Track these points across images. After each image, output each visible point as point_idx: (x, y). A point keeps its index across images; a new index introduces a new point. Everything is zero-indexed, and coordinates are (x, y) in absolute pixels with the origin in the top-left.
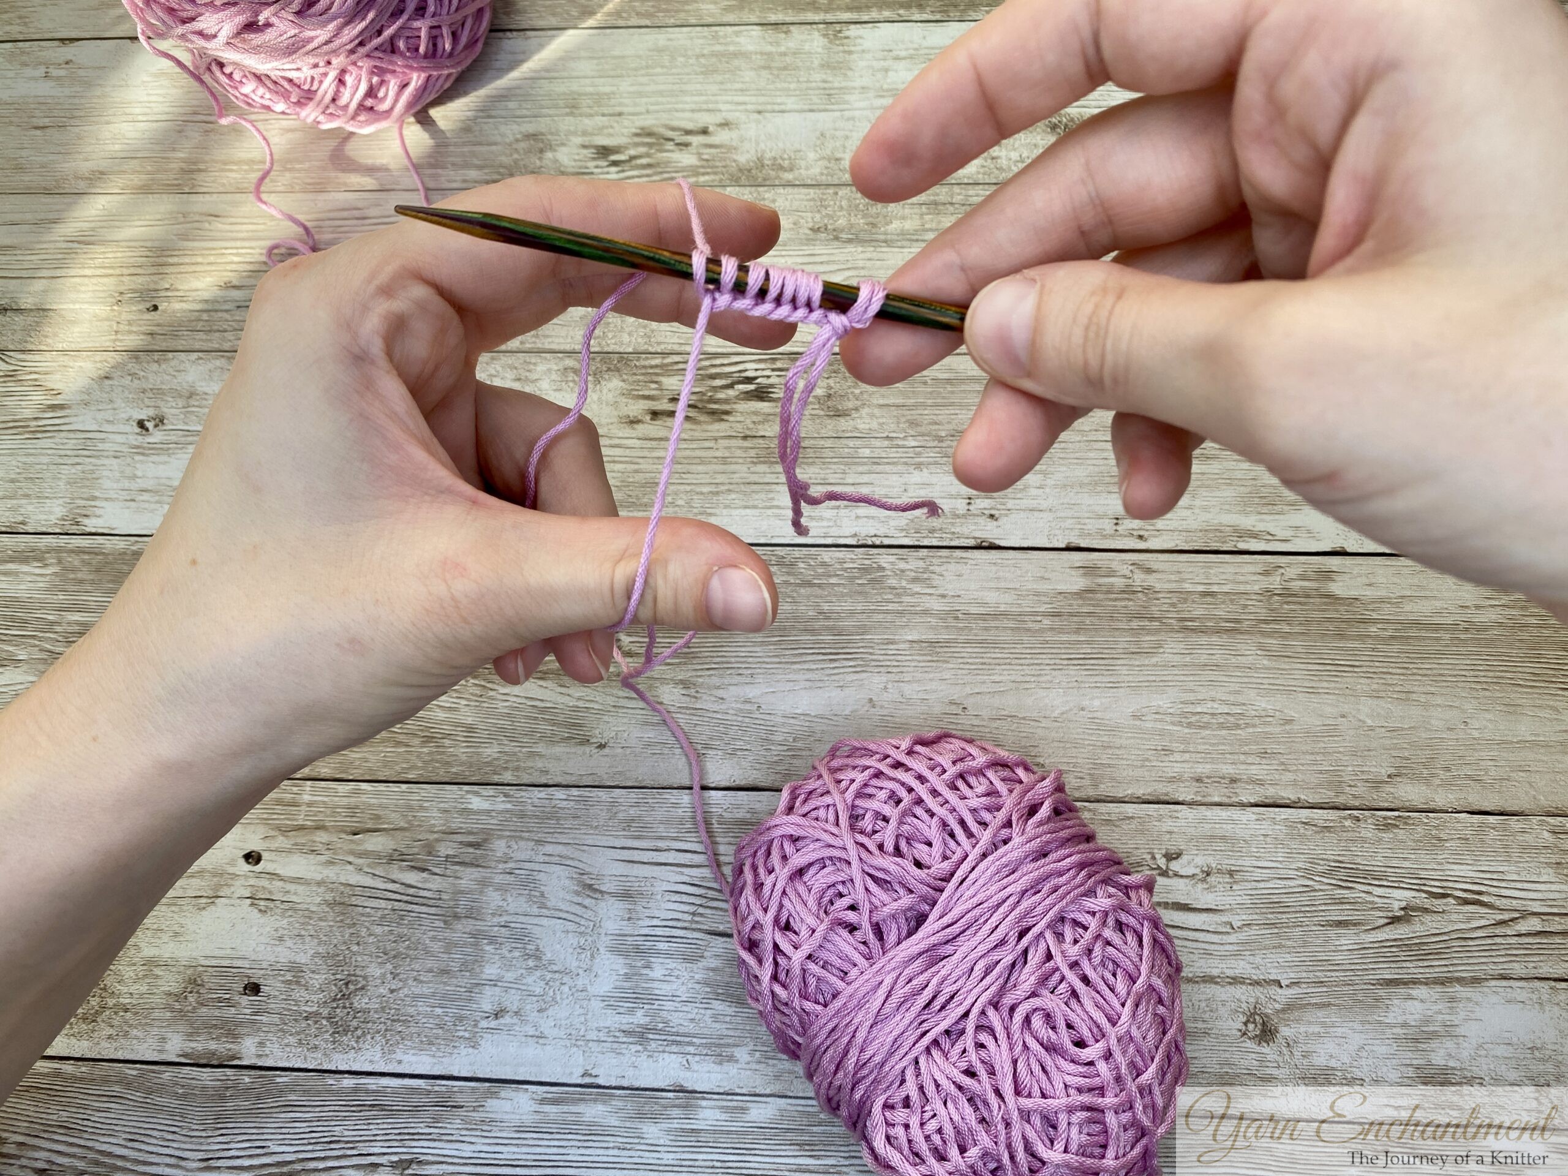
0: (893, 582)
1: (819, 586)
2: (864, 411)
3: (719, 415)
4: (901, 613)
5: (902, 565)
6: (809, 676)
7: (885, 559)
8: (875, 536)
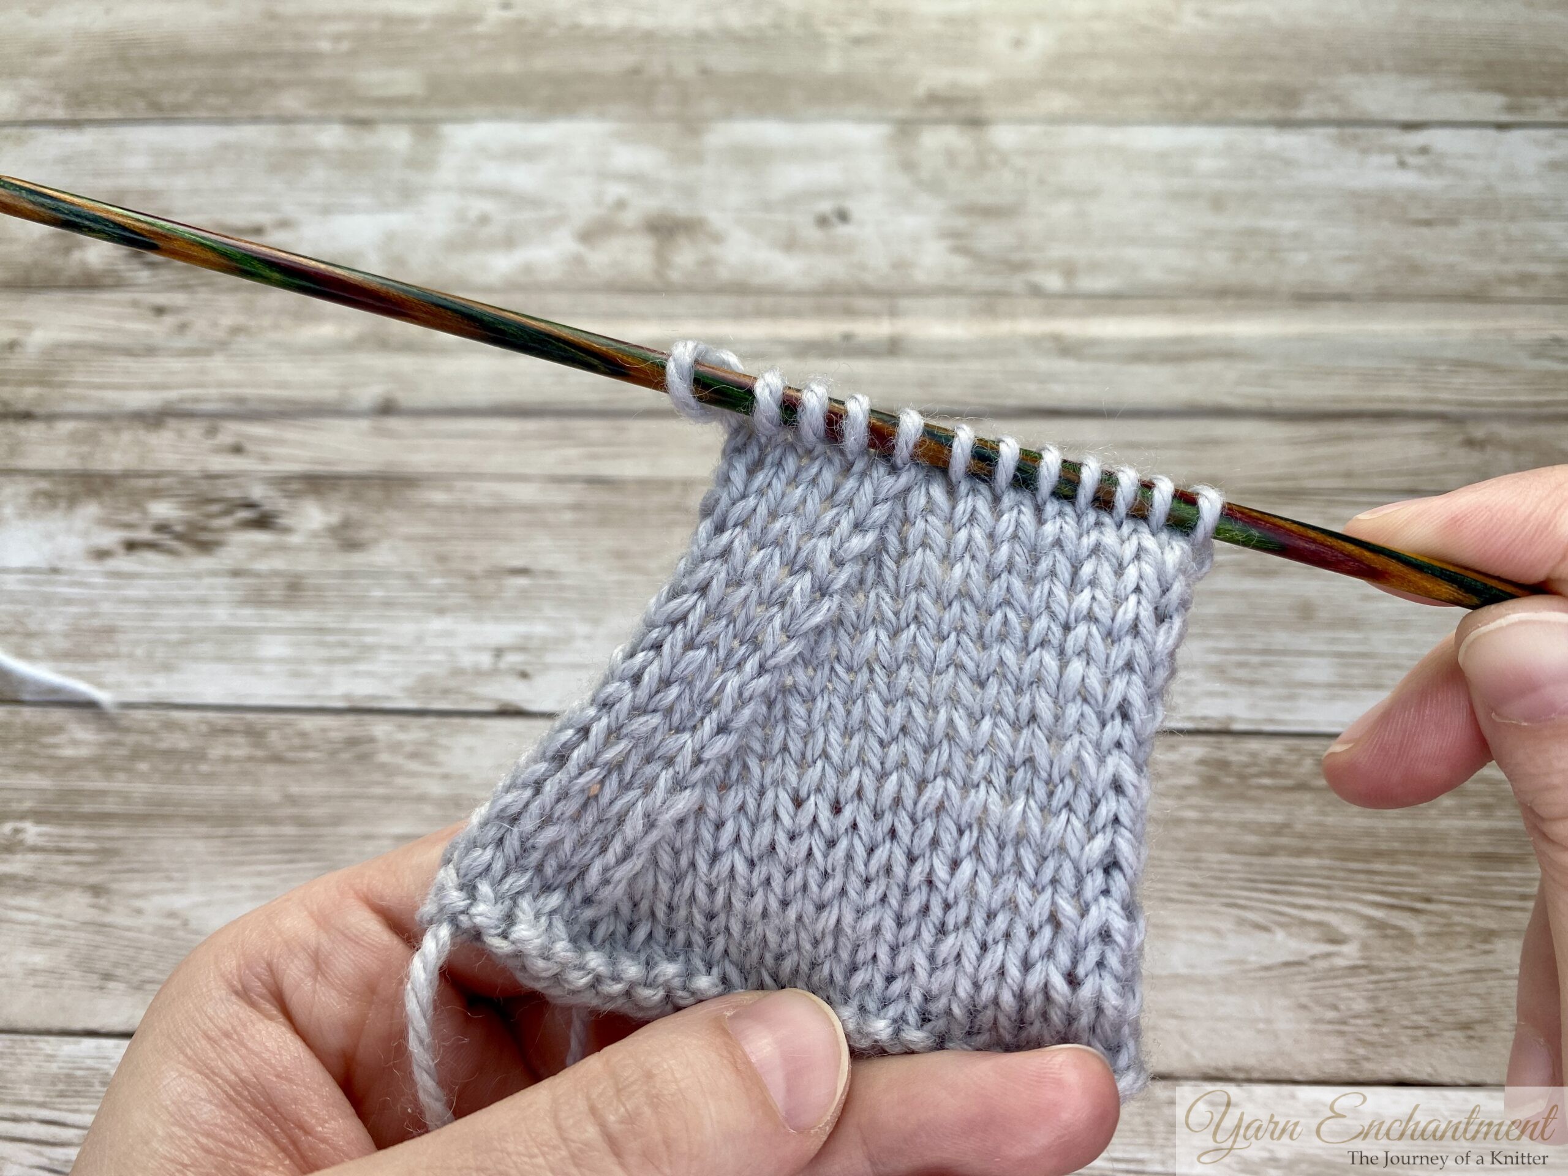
0: (384, 757)
1: (293, 762)
2: (386, 544)
3: (205, 547)
4: (387, 799)
5: (401, 736)
6: (259, 881)
7: (381, 728)
8: (374, 697)
